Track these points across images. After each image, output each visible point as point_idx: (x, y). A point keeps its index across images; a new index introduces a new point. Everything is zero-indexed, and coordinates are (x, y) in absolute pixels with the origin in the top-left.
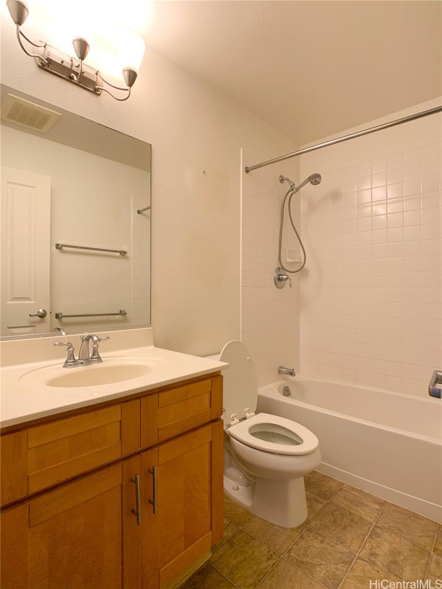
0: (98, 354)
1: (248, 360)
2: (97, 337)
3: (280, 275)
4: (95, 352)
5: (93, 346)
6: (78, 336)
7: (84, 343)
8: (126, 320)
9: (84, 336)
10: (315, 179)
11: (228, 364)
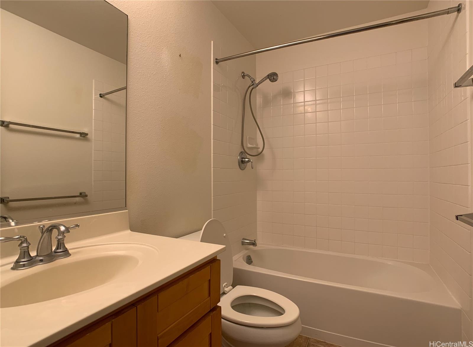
0: (65, 247)
1: (224, 237)
2: (64, 226)
3: (242, 158)
4: (60, 244)
5: (56, 238)
6: (36, 226)
7: (45, 235)
8: (86, 202)
9: (44, 226)
10: (273, 77)
11: (225, 246)
